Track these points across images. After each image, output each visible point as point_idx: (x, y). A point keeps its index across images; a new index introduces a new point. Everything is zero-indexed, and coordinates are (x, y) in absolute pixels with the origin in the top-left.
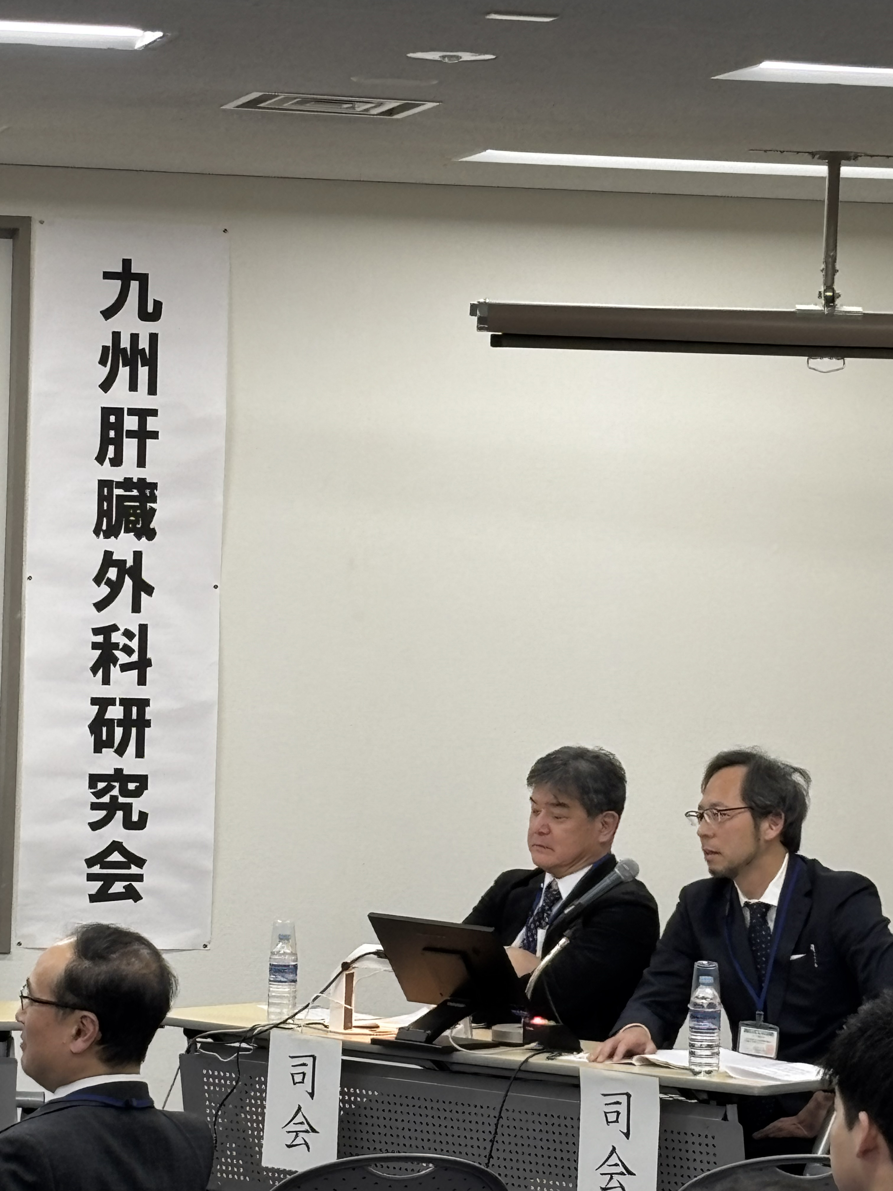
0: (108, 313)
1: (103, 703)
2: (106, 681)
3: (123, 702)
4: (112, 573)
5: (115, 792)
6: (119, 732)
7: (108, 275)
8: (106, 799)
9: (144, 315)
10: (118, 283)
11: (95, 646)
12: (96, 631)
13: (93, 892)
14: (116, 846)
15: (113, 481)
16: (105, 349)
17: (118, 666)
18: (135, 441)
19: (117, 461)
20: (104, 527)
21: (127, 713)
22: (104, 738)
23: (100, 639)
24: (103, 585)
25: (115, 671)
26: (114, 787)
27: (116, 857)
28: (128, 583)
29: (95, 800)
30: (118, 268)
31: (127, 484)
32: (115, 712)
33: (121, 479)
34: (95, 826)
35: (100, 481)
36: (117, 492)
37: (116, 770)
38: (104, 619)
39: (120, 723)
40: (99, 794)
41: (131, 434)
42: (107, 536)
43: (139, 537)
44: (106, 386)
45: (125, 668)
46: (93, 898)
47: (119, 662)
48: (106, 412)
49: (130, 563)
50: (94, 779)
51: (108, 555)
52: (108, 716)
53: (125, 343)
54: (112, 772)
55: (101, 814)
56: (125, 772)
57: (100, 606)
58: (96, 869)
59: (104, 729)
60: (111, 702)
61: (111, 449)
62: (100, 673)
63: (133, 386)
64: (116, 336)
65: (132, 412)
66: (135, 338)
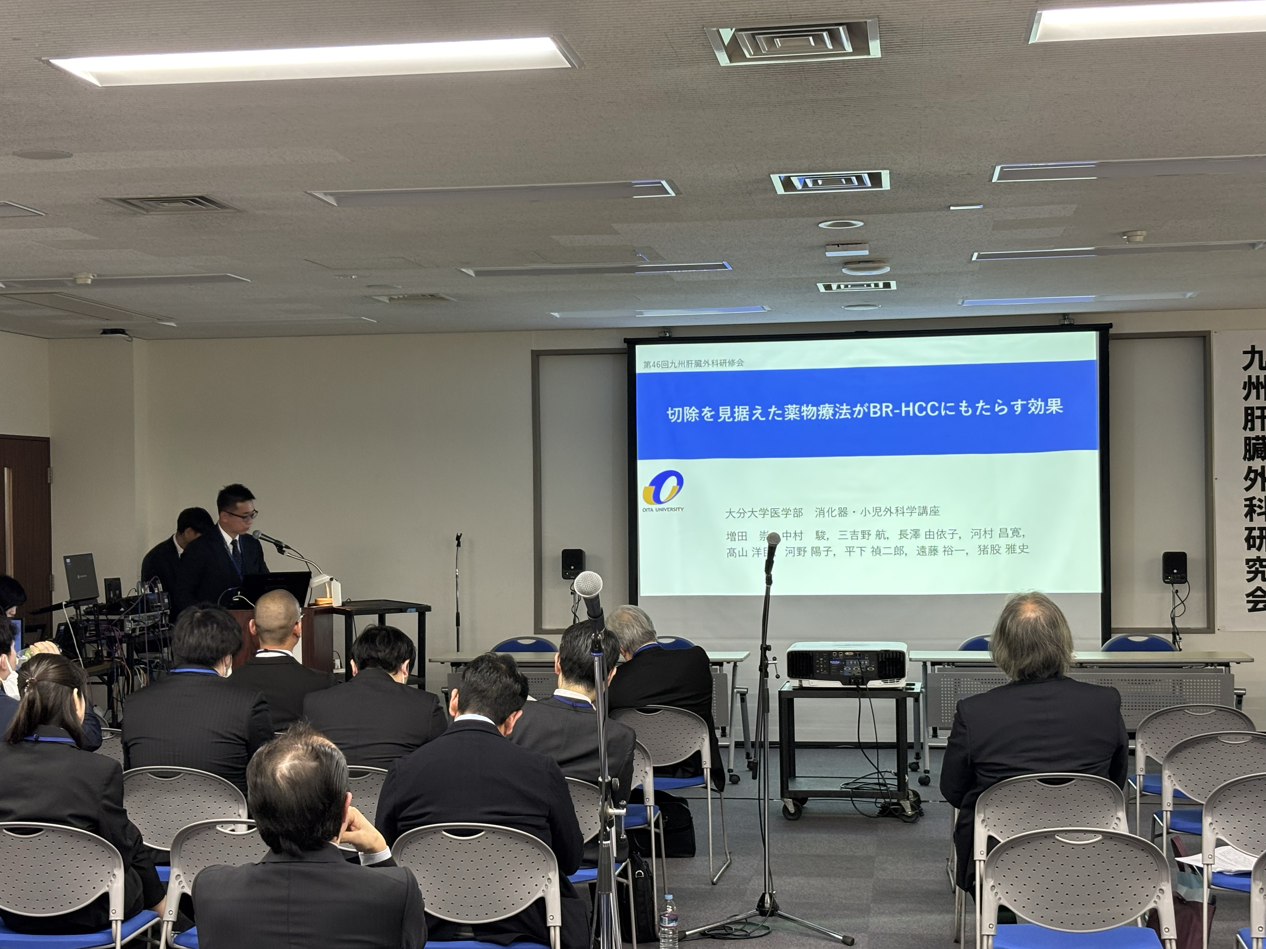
0: (1246, 368)
1: (1250, 529)
2: (1251, 520)
3: (1260, 529)
4: (1252, 475)
5: (1257, 566)
6: (1258, 541)
7: (1245, 353)
8: (1253, 569)
9: (1261, 368)
10: (1250, 355)
11: (1246, 506)
12: (1246, 500)
13: (1250, 607)
14: (1259, 589)
15: (1250, 437)
16: (1245, 383)
17: (1256, 514)
18: (1260, 420)
19: (1252, 429)
20: (1248, 456)
21: (1261, 533)
22: (1251, 543)
23: (1248, 503)
24: (1248, 481)
25: (1255, 516)
26: (1256, 564)
27: (1259, 593)
28: (1259, 479)
29: (1249, 570)
30: (1250, 350)
31: (1257, 438)
32: (1256, 533)
33: (1254, 436)
34: (1249, 580)
35: (1245, 438)
36: (1254, 441)
37: (1257, 557)
38: (1250, 494)
39: (1258, 537)
40: (1250, 567)
41: (1258, 417)
42: (1249, 460)
43: (1263, 460)
44: (1246, 398)
45: (1259, 514)
46: (1250, 610)
47: (1257, 512)
48: (1247, 409)
49: (1260, 471)
50: (1248, 561)
51: (1250, 468)
52: (1252, 535)
53: (1254, 380)
54: (1255, 558)
55: (1252, 575)
56: (1261, 558)
57: (1247, 489)
58: (1251, 598)
59: (1251, 540)
60: (1254, 529)
61: (1249, 425)
62: (1248, 517)
63: (1258, 397)
64: (1250, 377)
65: (1258, 408)
66: (1258, 377)
